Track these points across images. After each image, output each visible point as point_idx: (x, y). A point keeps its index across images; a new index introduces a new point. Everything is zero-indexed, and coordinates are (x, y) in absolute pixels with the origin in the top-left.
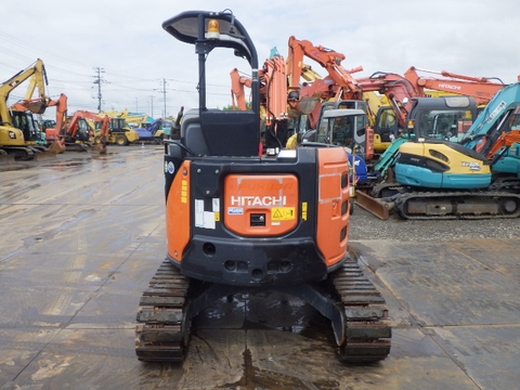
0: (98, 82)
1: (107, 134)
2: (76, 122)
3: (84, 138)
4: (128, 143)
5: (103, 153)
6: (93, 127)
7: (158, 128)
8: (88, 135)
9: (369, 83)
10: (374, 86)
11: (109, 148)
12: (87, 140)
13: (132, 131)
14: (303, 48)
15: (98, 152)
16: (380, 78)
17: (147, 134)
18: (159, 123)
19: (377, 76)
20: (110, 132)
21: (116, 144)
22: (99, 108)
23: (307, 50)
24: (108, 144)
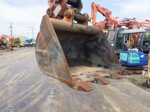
0: (11, 27)
1: (13, 43)
2: (2, 39)
3: (5, 45)
4: (21, 46)
5: (12, 50)
6: (9, 41)
7: (31, 42)
8: (6, 44)
9: (123, 22)
10: (125, 24)
11: (14, 48)
12: (6, 45)
13: (22, 43)
14: (97, 8)
15: (10, 50)
16: (126, 20)
17: (27, 43)
18: (31, 40)
19: (125, 20)
20: (15, 43)
21: (16, 47)
22: (11, 35)
23: (99, 8)
24: (14, 47)
